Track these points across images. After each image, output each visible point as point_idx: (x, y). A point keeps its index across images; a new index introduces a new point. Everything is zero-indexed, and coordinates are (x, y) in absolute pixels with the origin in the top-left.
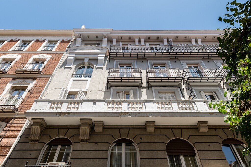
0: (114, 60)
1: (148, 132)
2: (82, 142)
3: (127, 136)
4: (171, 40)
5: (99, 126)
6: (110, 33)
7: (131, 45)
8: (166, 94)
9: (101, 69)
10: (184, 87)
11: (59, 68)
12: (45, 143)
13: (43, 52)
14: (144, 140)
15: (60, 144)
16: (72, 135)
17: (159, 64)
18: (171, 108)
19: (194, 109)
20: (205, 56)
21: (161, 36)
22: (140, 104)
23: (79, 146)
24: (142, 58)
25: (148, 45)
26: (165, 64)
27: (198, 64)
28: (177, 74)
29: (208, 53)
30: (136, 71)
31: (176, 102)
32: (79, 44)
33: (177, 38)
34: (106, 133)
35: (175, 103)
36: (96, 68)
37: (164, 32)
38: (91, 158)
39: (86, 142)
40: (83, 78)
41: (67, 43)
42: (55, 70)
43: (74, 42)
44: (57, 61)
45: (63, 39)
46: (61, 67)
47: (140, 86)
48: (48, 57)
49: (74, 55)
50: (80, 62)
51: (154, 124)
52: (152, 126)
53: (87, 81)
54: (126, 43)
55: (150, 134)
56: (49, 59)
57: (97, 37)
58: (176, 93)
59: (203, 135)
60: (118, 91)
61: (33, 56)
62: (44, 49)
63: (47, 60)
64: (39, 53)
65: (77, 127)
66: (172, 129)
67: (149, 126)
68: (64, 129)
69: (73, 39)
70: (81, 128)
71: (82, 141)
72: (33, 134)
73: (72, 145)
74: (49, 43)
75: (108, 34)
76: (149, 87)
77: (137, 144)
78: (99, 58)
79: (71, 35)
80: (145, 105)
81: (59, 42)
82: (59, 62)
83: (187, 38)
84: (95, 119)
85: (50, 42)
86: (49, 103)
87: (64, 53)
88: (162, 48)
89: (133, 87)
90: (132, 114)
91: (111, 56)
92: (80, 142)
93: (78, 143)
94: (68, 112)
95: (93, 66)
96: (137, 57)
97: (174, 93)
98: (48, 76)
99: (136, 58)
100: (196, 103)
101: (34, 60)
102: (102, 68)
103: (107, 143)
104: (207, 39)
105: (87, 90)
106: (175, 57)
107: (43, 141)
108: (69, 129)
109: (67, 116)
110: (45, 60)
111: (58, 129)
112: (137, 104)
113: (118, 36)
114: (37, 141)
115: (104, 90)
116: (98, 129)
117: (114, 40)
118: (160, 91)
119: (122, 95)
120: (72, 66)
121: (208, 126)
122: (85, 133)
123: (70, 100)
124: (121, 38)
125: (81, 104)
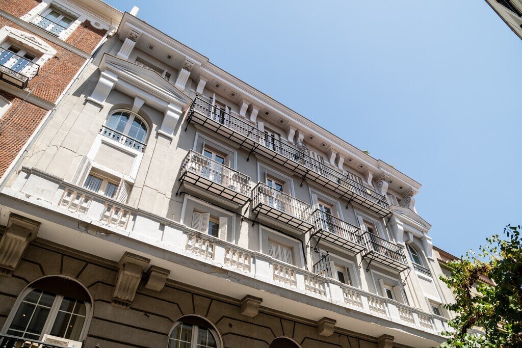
0: (196, 130)
1: (243, 315)
2: (117, 305)
3: (205, 313)
4: (301, 137)
5: (159, 279)
6: (200, 64)
7: (230, 109)
8: (279, 247)
9: (167, 141)
10: (309, 244)
11: (74, 95)
12: (28, 283)
13: (31, 28)
14: (235, 330)
15: (61, 294)
16: (93, 281)
17: (275, 179)
18: (295, 283)
19: (325, 294)
20: (346, 195)
21: (288, 122)
22: (246, 258)
23: (108, 311)
24: (250, 153)
25: (261, 126)
26: (284, 183)
27: (332, 206)
28: (300, 212)
29: (353, 193)
30: (237, 178)
31: (302, 274)
32: (124, 54)
33: (311, 138)
34: (166, 298)
35: (300, 274)
36: (158, 134)
37: (296, 115)
38: (133, 343)
39: (124, 307)
40: (121, 144)
41: (97, 35)
42: (61, 96)
43: (112, 41)
44: (68, 73)
45: (89, 19)
46: (77, 94)
47: (237, 213)
48: (49, 52)
49: (117, 80)
50: (124, 101)
51: (260, 303)
52: (256, 307)
53: (134, 156)
54: (223, 102)
55: (246, 321)
56: (51, 57)
57: (169, 57)
58: (295, 250)
59: (322, 341)
60: (198, 209)
61: (6, 27)
62: (36, 23)
63: (45, 58)
64: (20, 23)
65: (112, 267)
66: (282, 320)
67: (251, 305)
68: (76, 260)
69: (113, 31)
70: (124, 274)
71: (117, 301)
72: (8, 255)
73: (90, 302)
74: (50, 11)
75: (196, 64)
76: (255, 222)
77: (223, 335)
78: (169, 113)
79: (111, 20)
80: (254, 262)
81: (77, 23)
82: (75, 77)
83: (326, 146)
84: (156, 261)
85: (55, 10)
86: (59, 188)
87: (88, 60)
88: (283, 147)
89: (227, 210)
90: (233, 276)
91: (193, 118)
92: (113, 304)
93: (107, 304)
94: (107, 230)
95: (151, 127)
96: (241, 145)
97: (292, 249)
98: (46, 105)
99: (238, 147)
100: (330, 284)
101: (8, 40)
102: (170, 139)
103: (167, 319)
104: (350, 164)
105: (132, 181)
106: (305, 176)
107: (23, 276)
108: (88, 263)
109: (101, 237)
110: (40, 55)
111: (63, 255)
112: (240, 256)
113: (213, 79)
114: (8, 272)
115: (169, 194)
116: (154, 285)
117: (202, 83)
118: (272, 238)
119: (204, 221)
120: (103, 103)
121: (335, 327)
122: (127, 285)
124: (217, 86)
125: (132, 217)
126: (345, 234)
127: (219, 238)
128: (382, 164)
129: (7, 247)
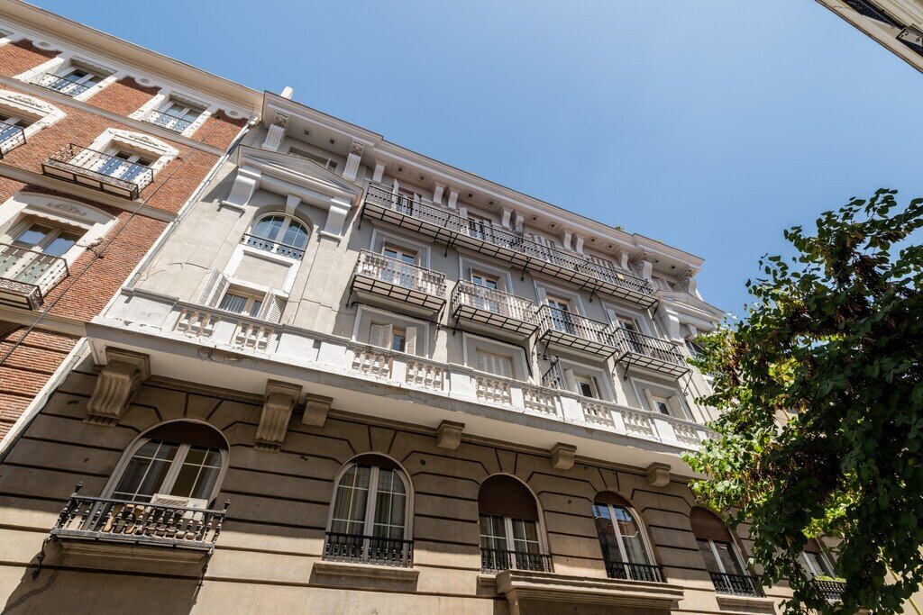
0: (374, 226)
1: (441, 448)
2: (262, 448)
3: (387, 449)
4: (520, 219)
5: (319, 411)
6: (373, 144)
7: (420, 196)
8: (493, 359)
9: (334, 244)
10: (535, 351)
11: (203, 200)
12: (139, 432)
13: (144, 126)
14: (430, 467)
15: (186, 442)
16: (229, 421)
17: (485, 275)
18: (509, 399)
19: (555, 411)
20: (588, 285)
21: (499, 202)
22: (437, 374)
23: (250, 457)
24: (447, 246)
25: (463, 212)
26: (498, 278)
27: (569, 300)
28: (522, 312)
29: (596, 281)
30: (427, 277)
31: (520, 388)
32: (272, 144)
33: (534, 219)
34: (332, 433)
35: (517, 387)
36: (321, 236)
37: (510, 193)
38: (284, 496)
39: (272, 450)
40: (273, 254)
41: (235, 127)
42: (187, 203)
43: (256, 131)
44: (196, 176)
45: (222, 108)
46: (209, 199)
47: (432, 321)
48: (168, 153)
49: (259, 176)
50: (273, 201)
51: (461, 430)
52: (457, 435)
53: (288, 265)
54: (409, 188)
55: (445, 455)
56: (171, 159)
57: (332, 142)
58: (516, 359)
59: (561, 476)
60: (377, 320)
61: (109, 129)
62: (152, 120)
63: (164, 160)
64: (132, 124)
65: (254, 402)
66: (498, 451)
67: (449, 434)
68: (208, 399)
69: (256, 119)
70: (267, 408)
71: (262, 444)
72: (108, 399)
73: (227, 449)
74: (171, 104)
75: (367, 145)
76: (456, 329)
77: (412, 476)
78: (333, 208)
79: (252, 106)
80: (448, 377)
81: (207, 113)
82: (205, 180)
83: (556, 226)
84: (311, 387)
85: (176, 103)
86: (173, 310)
87: (222, 157)
88: (495, 233)
89: (417, 318)
90: (417, 396)
91: (366, 211)
92: (256, 448)
93: (249, 449)
94: (237, 354)
95: (312, 229)
96: (435, 238)
97: (511, 359)
98: (167, 216)
99: (432, 240)
100: (562, 398)
101: (114, 144)
102: (338, 241)
103: (332, 461)
104: (595, 245)
105: (286, 296)
106: (525, 267)
107: (131, 425)
108: (222, 400)
109: (231, 363)
110: (155, 157)
111: (188, 394)
112: (429, 371)
113: (393, 163)
114: (111, 420)
115: (337, 306)
116: (313, 418)
117: (380, 168)
118: (481, 347)
119: (386, 335)
120: (244, 206)
121: (576, 456)
122: (274, 421)
123: (229, 312)
124: (400, 170)
125: (275, 336)
126: (589, 333)
127: (406, 353)
128: (640, 239)
129: (106, 390)
